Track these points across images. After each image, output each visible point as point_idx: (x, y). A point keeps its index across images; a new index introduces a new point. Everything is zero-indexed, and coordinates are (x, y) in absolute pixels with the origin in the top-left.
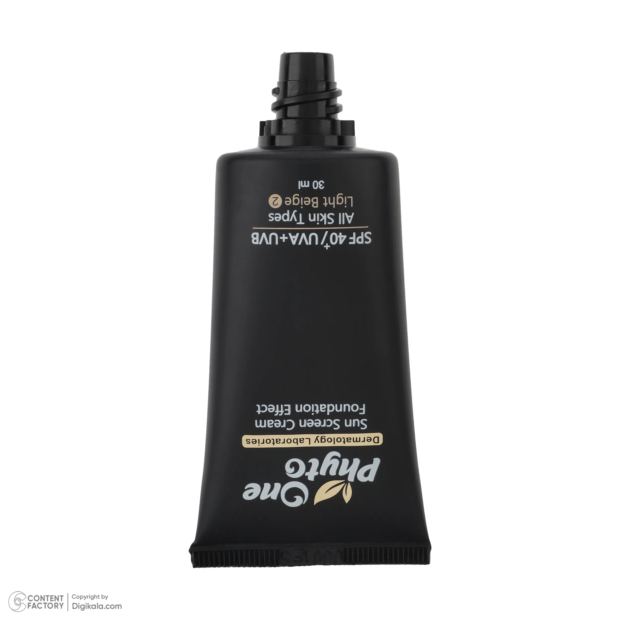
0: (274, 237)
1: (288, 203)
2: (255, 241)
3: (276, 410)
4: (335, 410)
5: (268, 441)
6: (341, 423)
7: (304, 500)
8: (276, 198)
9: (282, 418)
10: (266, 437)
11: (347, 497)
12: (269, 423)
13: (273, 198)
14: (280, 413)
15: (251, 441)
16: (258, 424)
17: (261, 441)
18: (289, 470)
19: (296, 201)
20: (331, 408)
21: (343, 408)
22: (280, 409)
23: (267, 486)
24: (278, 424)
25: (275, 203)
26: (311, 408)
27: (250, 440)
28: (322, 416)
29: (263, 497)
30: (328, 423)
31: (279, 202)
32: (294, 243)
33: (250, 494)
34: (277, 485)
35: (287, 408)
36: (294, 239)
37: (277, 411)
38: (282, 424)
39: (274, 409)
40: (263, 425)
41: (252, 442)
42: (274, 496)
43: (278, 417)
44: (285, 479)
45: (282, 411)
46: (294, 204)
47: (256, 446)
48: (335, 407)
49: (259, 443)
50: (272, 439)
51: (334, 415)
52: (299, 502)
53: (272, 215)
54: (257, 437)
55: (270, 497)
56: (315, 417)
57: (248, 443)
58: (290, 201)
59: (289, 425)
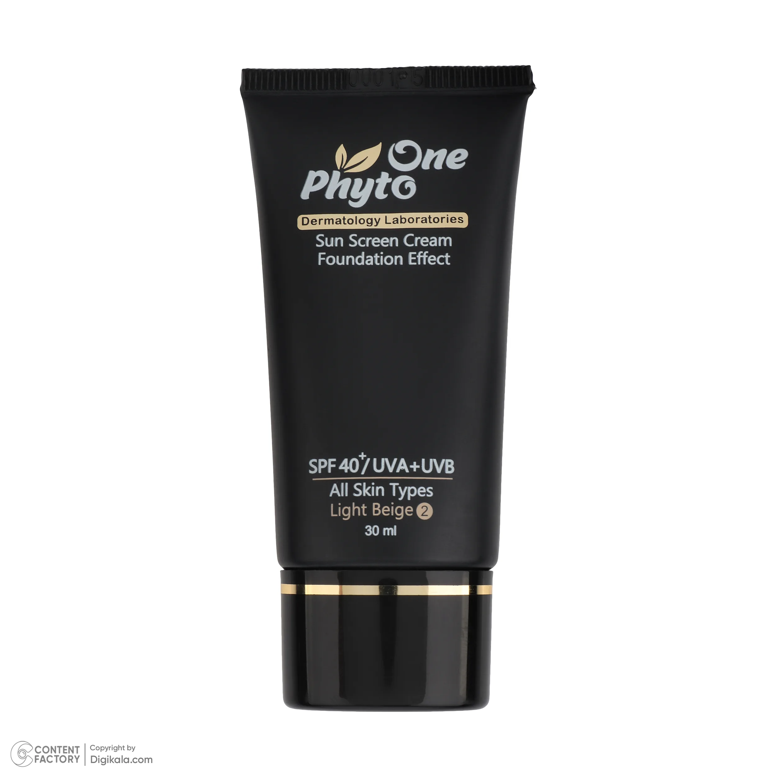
0: (427, 468)
1: (409, 509)
2: (449, 463)
3: (427, 259)
4: (355, 258)
5: (436, 220)
6: (347, 241)
7: (394, 148)
8: (424, 514)
9: (419, 248)
10: (439, 225)
11: (341, 152)
12: (435, 242)
13: (427, 515)
14: (422, 254)
15: (457, 220)
16: (448, 241)
17: (445, 220)
18: (412, 185)
19: (399, 511)
20: (360, 260)
21: (345, 260)
22: (422, 259)
23: (438, 166)
24: (424, 241)
25: (425, 508)
26: (384, 261)
27: (459, 222)
28: (370, 251)
29: (443, 152)
30: (363, 242)
31: (420, 510)
32: (403, 461)
33: (459, 155)
34: (426, 166)
35: (413, 261)
36: (403, 465)
37: (425, 256)
38: (419, 241)
39: (429, 260)
40: (442, 241)
41: (455, 219)
42: (430, 153)
43: (424, 249)
44: (417, 174)
45: (419, 256)
46: (402, 508)
47: (451, 215)
48: (355, 261)
49: (448, 218)
50: (431, 223)
51: (356, 251)
52: (400, 146)
53: (429, 494)
54: (450, 225)
55: (435, 151)
56: (379, 250)
57: (460, 219)
58: (406, 511)
59: (411, 240)
